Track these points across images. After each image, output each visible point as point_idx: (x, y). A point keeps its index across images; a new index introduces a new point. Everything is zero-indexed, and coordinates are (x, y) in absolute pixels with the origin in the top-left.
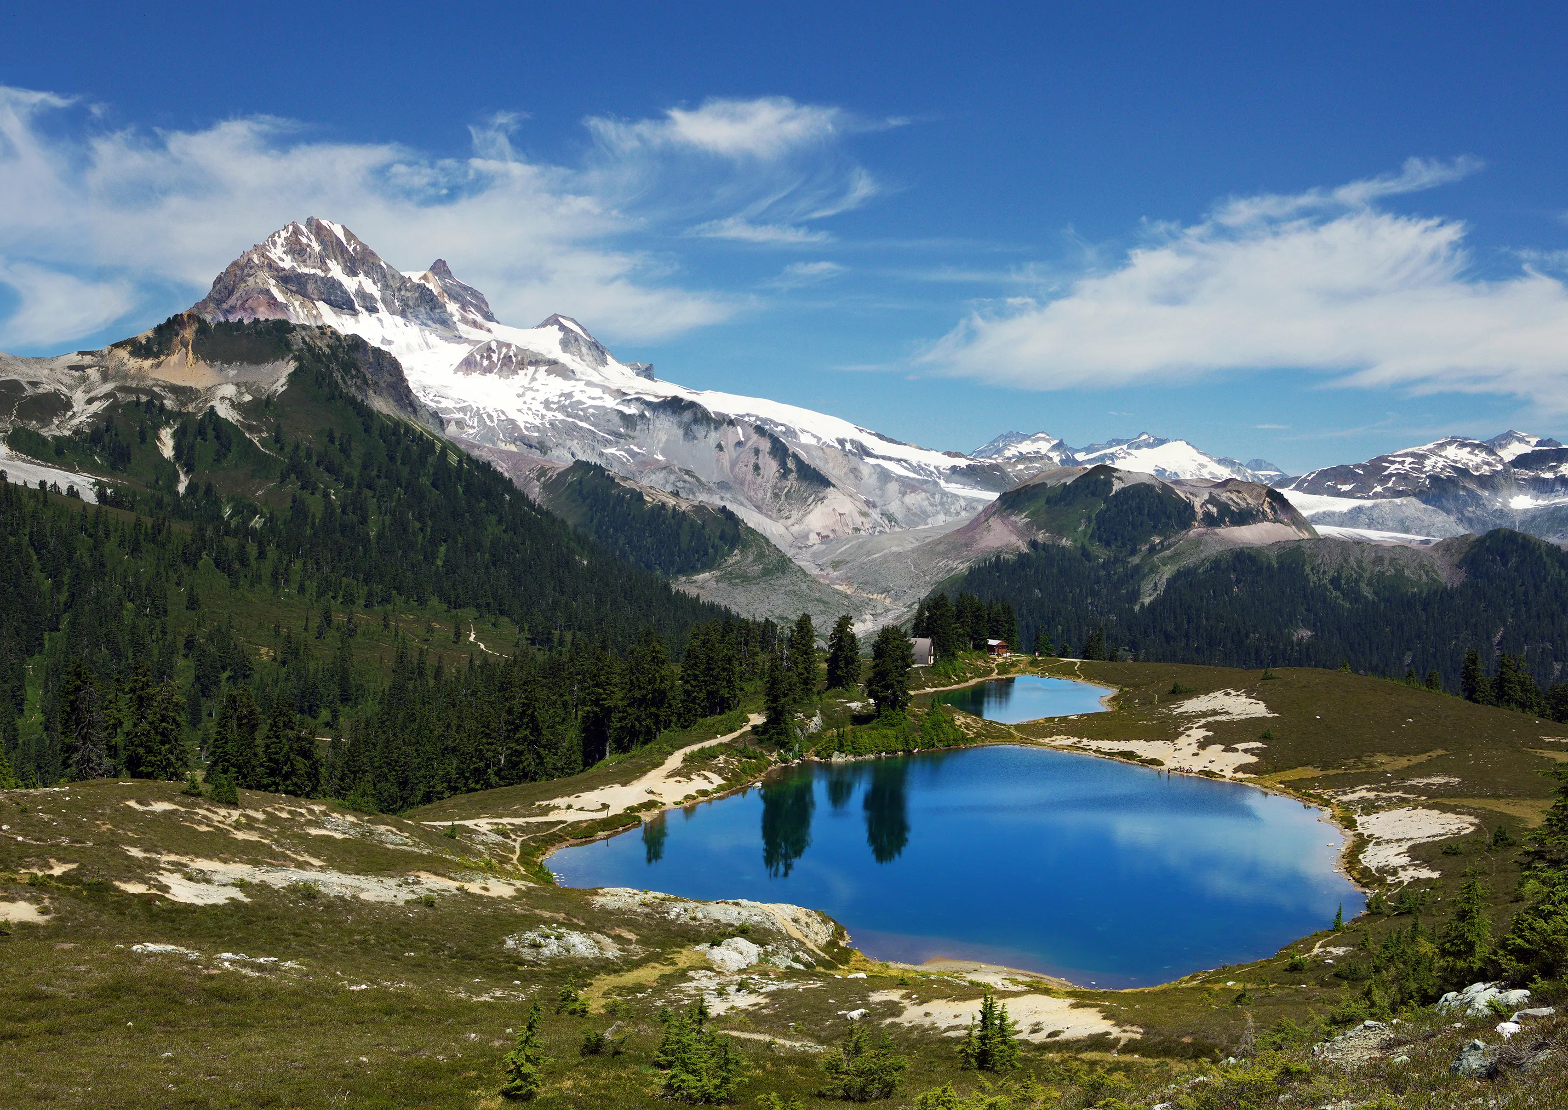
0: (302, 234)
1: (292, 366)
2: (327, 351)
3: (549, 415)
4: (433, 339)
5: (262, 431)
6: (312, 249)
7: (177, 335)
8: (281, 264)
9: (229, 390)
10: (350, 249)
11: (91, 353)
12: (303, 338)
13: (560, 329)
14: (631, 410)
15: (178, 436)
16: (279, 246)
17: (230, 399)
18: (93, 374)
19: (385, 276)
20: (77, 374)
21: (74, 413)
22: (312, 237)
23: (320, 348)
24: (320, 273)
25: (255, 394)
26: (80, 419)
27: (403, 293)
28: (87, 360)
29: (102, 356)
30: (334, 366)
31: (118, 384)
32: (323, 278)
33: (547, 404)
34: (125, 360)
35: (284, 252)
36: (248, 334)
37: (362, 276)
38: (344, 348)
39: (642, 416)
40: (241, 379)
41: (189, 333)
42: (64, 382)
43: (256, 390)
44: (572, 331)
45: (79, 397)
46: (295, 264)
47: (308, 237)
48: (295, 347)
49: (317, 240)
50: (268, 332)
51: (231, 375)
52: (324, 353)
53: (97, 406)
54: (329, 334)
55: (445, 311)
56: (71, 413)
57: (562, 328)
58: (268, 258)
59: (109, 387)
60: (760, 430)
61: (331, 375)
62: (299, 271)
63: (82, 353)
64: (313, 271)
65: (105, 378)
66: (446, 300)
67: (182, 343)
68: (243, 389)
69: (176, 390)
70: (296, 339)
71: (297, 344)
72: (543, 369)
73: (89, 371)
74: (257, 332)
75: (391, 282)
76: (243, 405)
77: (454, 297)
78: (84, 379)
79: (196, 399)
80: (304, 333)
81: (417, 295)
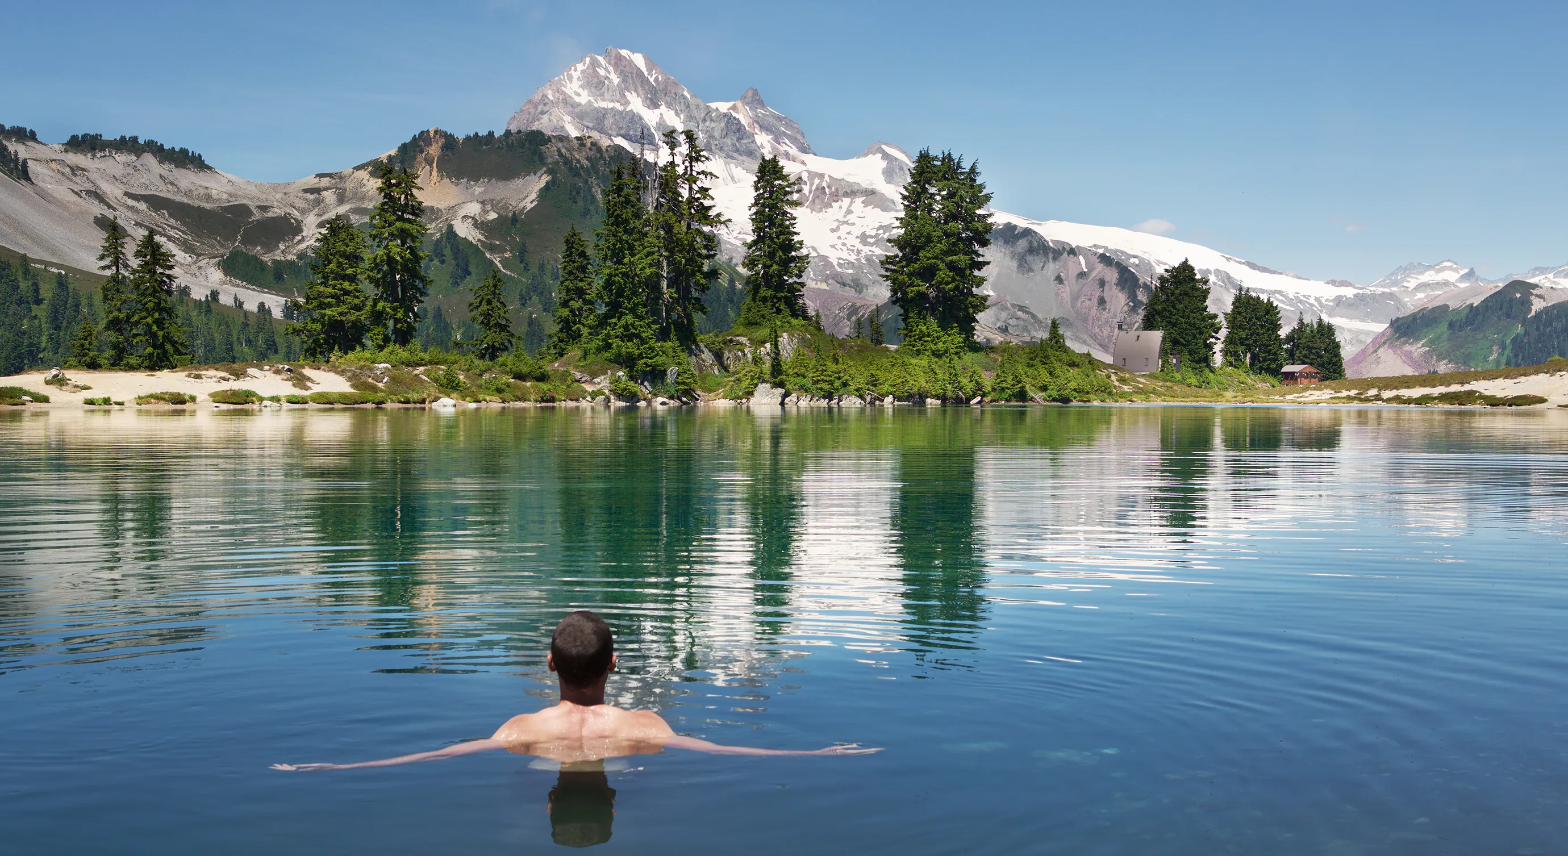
0: (600, 65)
1: (545, 179)
2: (586, 163)
3: (866, 250)
4: (739, 172)
5: (506, 251)
6: (610, 81)
7: (422, 152)
8: (577, 99)
9: (473, 209)
10: (652, 80)
11: (330, 175)
12: (559, 151)
13: (883, 158)
16: (575, 80)
17: (473, 218)
18: (329, 196)
19: (688, 106)
20: (311, 197)
21: (303, 237)
22: (611, 69)
23: (578, 161)
24: (619, 107)
25: (501, 212)
26: (308, 244)
27: (708, 123)
28: (325, 182)
29: (341, 178)
30: (593, 180)
31: (353, 206)
32: (622, 112)
33: (864, 238)
34: (365, 182)
35: (581, 86)
36: (499, 148)
37: (663, 108)
38: (605, 160)
40: (487, 197)
41: (434, 150)
42: (297, 206)
43: (502, 207)
44: (896, 159)
45: (309, 221)
46: (592, 99)
47: (606, 69)
48: (550, 160)
49: (616, 71)
50: (522, 145)
51: (477, 193)
52: (582, 167)
53: (325, 230)
54: (589, 145)
55: (754, 141)
56: (299, 238)
57: (886, 156)
58: (563, 93)
59: (342, 210)
60: (1105, 259)
61: (590, 189)
62: (596, 105)
63: (320, 176)
64: (610, 105)
65: (341, 200)
66: (757, 131)
67: (426, 160)
68: (489, 207)
70: (551, 151)
71: (552, 157)
72: (859, 201)
73: (325, 193)
74: (508, 145)
75: (695, 113)
76: (486, 224)
77: (766, 128)
78: (318, 203)
79: (437, 219)
80: (560, 145)
81: (723, 125)
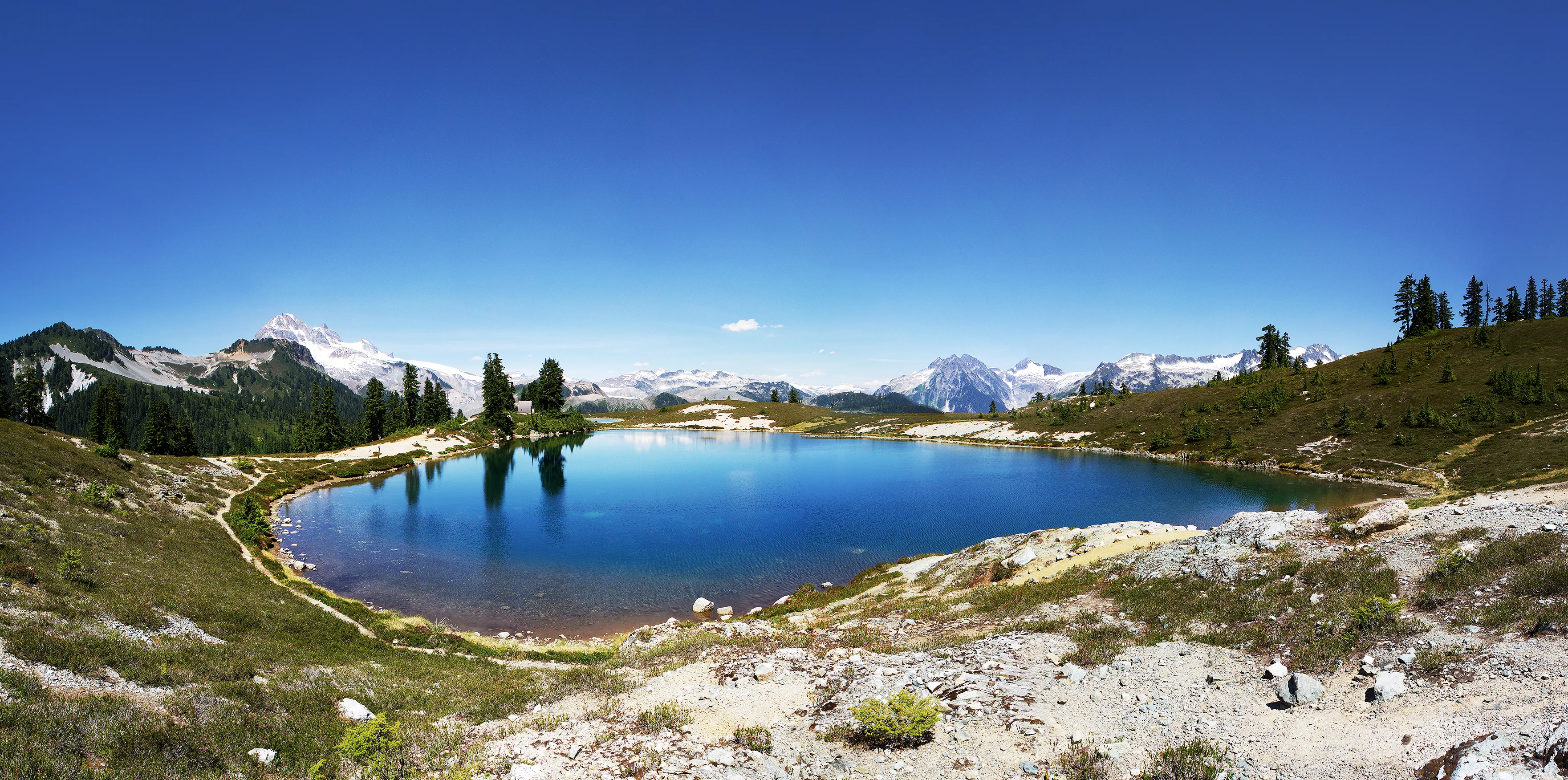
0: (281, 318)
1: (274, 352)
2: (285, 346)
3: (360, 369)
4: (322, 348)
5: (265, 372)
6: (285, 322)
7: (239, 346)
8: (275, 328)
9: (255, 361)
10: (296, 322)
11: (213, 353)
12: (277, 343)
14: (387, 366)
15: (239, 376)
16: (274, 323)
17: (255, 363)
18: (214, 359)
19: (306, 330)
21: (207, 371)
22: (284, 319)
23: (283, 346)
24: (287, 329)
25: (263, 361)
26: (209, 372)
27: (312, 334)
28: (212, 355)
29: (216, 354)
30: (289, 352)
31: (221, 361)
32: (288, 331)
33: (359, 366)
34: (223, 354)
35: (276, 324)
36: (259, 343)
37: (299, 330)
38: (290, 346)
39: (390, 368)
40: (258, 357)
41: (242, 345)
42: (205, 362)
44: (366, 343)
45: (209, 367)
46: (280, 327)
50: (264, 342)
51: (255, 356)
52: (284, 348)
53: (214, 369)
55: (327, 339)
57: (363, 342)
58: (272, 327)
59: (218, 363)
60: (428, 371)
61: (288, 354)
62: (280, 329)
63: (211, 353)
64: (284, 329)
65: (217, 360)
66: (326, 336)
67: (240, 348)
68: (259, 360)
69: (237, 362)
71: (275, 345)
72: (357, 355)
73: (212, 358)
74: (261, 342)
75: (308, 331)
76: (258, 365)
77: (328, 335)
78: (210, 361)
79: (245, 364)
81: (316, 334)
